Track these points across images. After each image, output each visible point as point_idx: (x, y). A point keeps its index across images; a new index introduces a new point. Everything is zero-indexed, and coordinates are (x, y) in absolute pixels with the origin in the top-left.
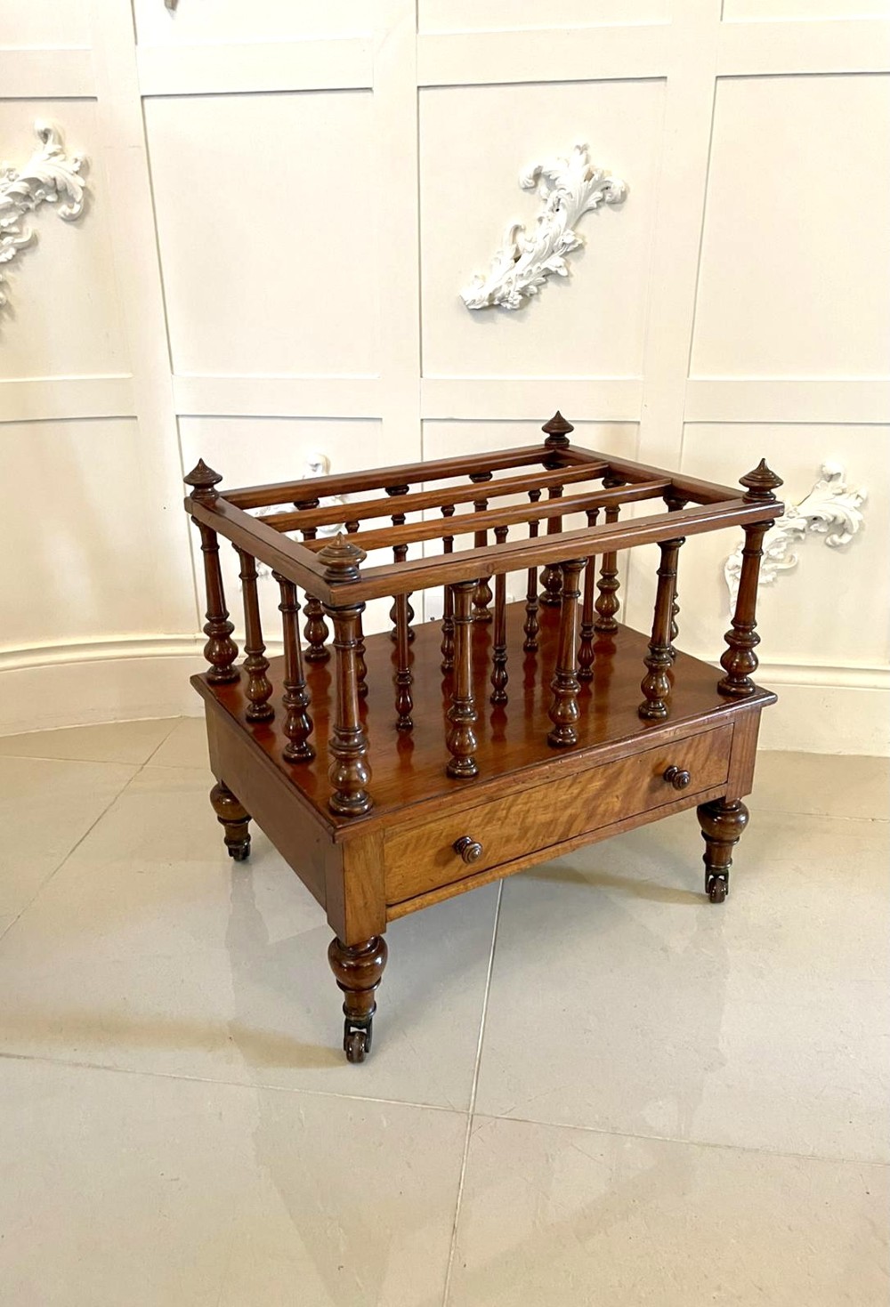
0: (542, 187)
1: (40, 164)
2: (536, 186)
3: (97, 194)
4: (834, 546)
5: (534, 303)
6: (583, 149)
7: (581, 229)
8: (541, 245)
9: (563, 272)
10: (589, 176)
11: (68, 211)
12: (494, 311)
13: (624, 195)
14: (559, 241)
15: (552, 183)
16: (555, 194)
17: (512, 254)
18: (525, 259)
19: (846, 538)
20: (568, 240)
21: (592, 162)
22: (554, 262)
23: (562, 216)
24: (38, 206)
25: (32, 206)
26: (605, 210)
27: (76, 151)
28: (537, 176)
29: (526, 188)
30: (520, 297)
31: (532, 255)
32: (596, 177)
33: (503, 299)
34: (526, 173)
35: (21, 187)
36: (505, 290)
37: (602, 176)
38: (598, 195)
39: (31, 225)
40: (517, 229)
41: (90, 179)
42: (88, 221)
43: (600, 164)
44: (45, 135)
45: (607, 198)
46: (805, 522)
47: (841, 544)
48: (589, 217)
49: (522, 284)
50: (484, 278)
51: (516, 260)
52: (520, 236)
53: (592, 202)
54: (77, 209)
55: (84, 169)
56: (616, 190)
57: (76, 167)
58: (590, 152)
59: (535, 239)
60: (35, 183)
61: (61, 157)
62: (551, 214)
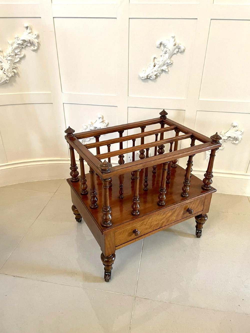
0: (162, 47)
1: (25, 35)
2: (160, 47)
3: (42, 44)
4: (234, 144)
5: (159, 78)
6: (173, 37)
7: (172, 59)
8: (161, 63)
9: (167, 70)
10: (175, 45)
11: (34, 49)
12: (148, 80)
13: (184, 50)
14: (166, 62)
15: (165, 46)
16: (165, 49)
17: (153, 65)
18: (157, 66)
19: (237, 142)
20: (169, 62)
21: (176, 41)
22: (164, 68)
23: (167, 55)
24: (25, 47)
25: (24, 47)
26: (179, 54)
27: (36, 32)
28: (161, 44)
29: (158, 47)
30: (155, 77)
31: (159, 65)
32: (177, 45)
33: (150, 77)
34: (158, 43)
35: (20, 42)
36: (151, 75)
37: (178, 45)
38: (177, 50)
39: (24, 52)
40: (155, 58)
41: (39, 40)
42: (39, 51)
43: (178, 42)
44: (27, 28)
45: (180, 51)
46: (227, 138)
47: (236, 143)
48: (175, 56)
49: (155, 73)
50: (145, 71)
51: (154, 66)
52: (156, 60)
53: (175, 52)
54: (36, 48)
55: (38, 37)
56: (182, 48)
57: (35, 37)
58: (175, 38)
59: (160, 61)
60: (25, 41)
61: (31, 34)
62: (164, 55)
